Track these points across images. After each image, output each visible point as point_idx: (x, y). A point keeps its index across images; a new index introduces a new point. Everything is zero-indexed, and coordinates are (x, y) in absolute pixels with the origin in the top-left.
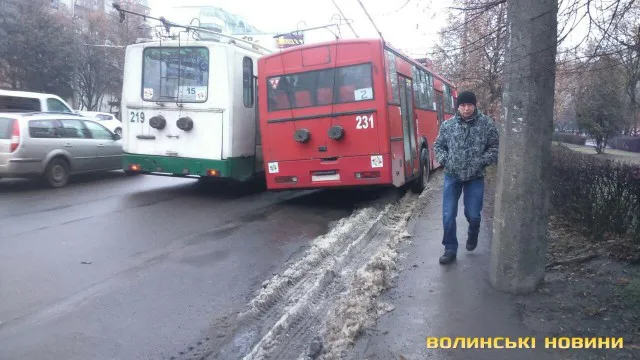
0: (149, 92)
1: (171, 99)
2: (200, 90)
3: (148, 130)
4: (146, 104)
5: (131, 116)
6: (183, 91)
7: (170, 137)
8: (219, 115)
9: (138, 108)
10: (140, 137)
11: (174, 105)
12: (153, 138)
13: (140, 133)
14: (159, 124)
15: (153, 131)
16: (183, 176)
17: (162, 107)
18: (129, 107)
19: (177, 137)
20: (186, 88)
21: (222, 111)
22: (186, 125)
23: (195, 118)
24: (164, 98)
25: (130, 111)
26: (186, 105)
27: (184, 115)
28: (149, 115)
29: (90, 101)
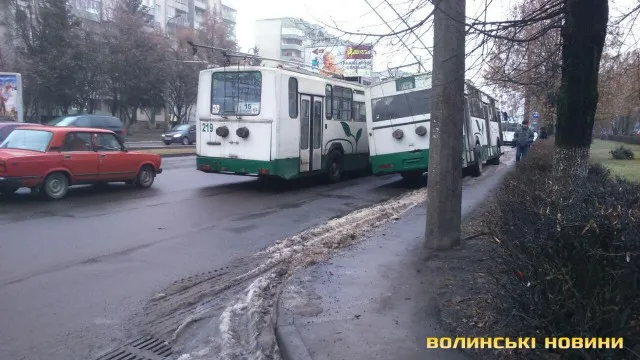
0: (217, 108)
1: (233, 113)
2: (255, 106)
3: (215, 138)
4: (213, 117)
5: (202, 127)
6: (242, 106)
7: (232, 143)
8: (269, 125)
9: (207, 120)
10: (210, 144)
11: (234, 118)
12: (219, 144)
13: (209, 140)
14: (223, 133)
15: (219, 139)
16: (244, 174)
17: (226, 119)
18: (201, 120)
19: (237, 143)
20: (244, 104)
21: (270, 122)
22: (244, 134)
23: (251, 127)
24: (227, 111)
25: (202, 122)
26: (244, 118)
27: (242, 125)
28: (217, 125)
29: (179, 112)
